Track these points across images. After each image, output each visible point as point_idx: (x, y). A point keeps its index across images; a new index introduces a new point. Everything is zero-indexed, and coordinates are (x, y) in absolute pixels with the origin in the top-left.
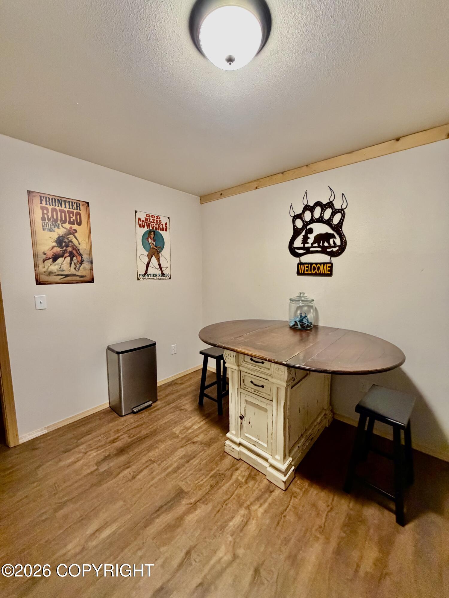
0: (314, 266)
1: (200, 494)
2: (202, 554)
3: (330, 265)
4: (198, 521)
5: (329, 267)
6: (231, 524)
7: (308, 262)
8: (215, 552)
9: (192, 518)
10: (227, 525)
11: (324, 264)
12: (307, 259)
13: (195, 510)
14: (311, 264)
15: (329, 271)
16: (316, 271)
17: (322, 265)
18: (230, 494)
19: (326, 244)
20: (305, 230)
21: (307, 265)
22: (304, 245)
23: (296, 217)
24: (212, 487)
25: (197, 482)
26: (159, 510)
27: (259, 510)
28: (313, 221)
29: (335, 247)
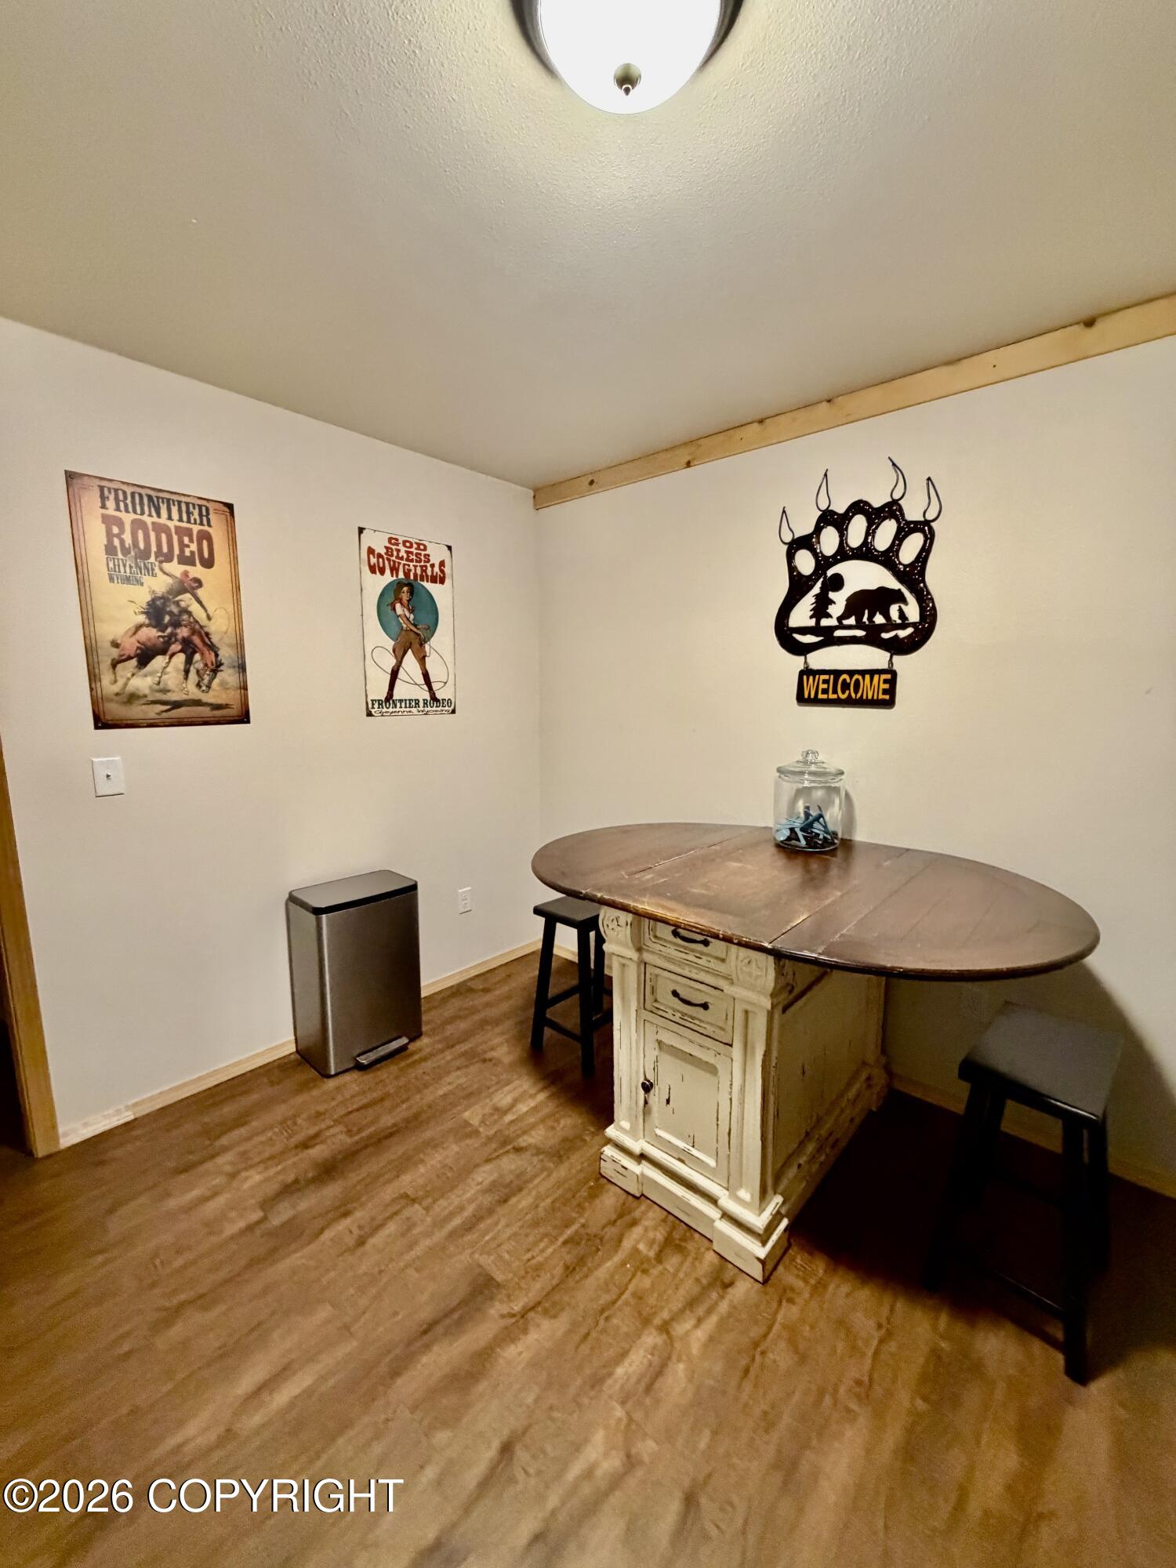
0: (845, 680)
1: (536, 1288)
2: (544, 1452)
3: (888, 676)
4: (535, 1364)
5: (885, 681)
6: (620, 1371)
7: (827, 668)
9: (517, 1353)
10: (610, 1374)
11: (872, 673)
12: (826, 659)
13: (525, 1331)
14: (837, 673)
15: (885, 692)
16: (850, 693)
17: (867, 677)
18: (615, 1291)
19: (879, 619)
20: (822, 579)
21: (826, 677)
22: (818, 622)
23: (795, 546)
24: (569, 1270)
25: (529, 1255)
26: (428, 1332)
27: (695, 1335)
28: (844, 553)
29: (903, 626)
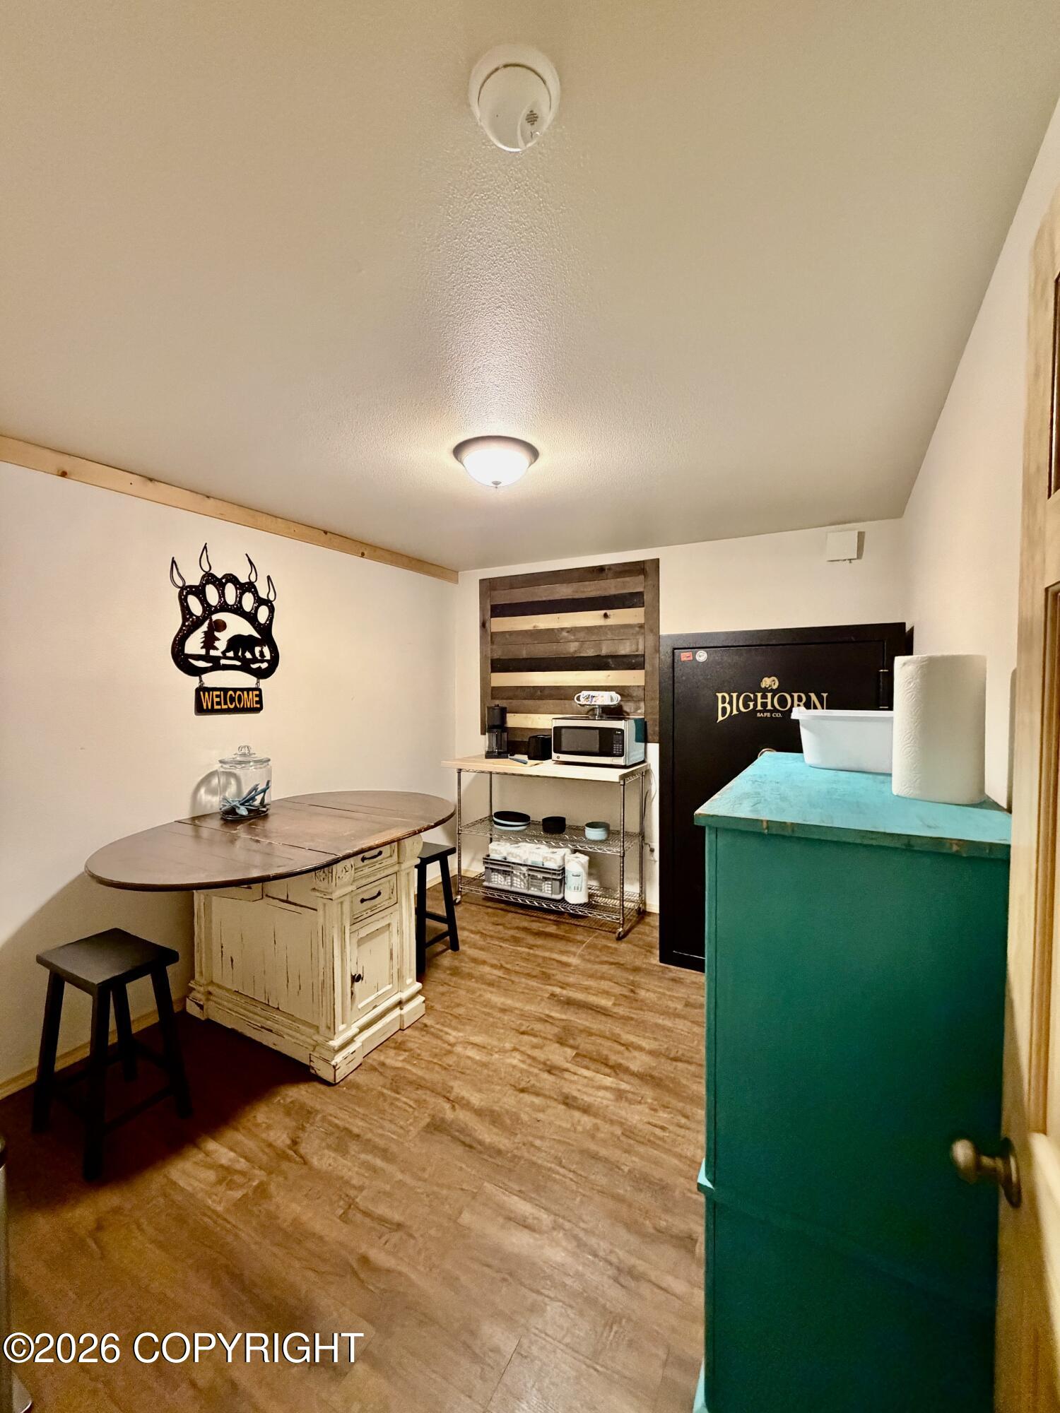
0: (231, 695)
3: (257, 693)
5: (256, 696)
7: (218, 687)
8: (514, 1067)
9: (476, 1099)
11: (248, 690)
12: (214, 679)
13: (463, 1098)
14: (226, 690)
15: (257, 702)
17: (245, 693)
18: (431, 1066)
19: (248, 655)
20: (207, 622)
21: (218, 693)
22: (208, 652)
23: (186, 591)
28: (224, 607)
29: (262, 661)
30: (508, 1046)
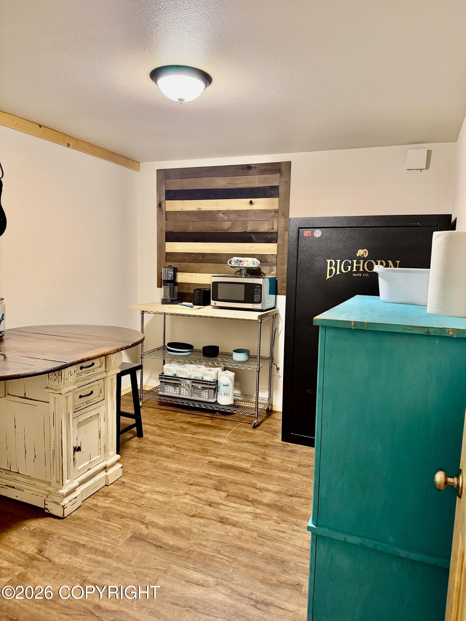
18: (131, 505)
24: (123, 517)
30: (181, 492)
